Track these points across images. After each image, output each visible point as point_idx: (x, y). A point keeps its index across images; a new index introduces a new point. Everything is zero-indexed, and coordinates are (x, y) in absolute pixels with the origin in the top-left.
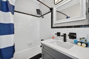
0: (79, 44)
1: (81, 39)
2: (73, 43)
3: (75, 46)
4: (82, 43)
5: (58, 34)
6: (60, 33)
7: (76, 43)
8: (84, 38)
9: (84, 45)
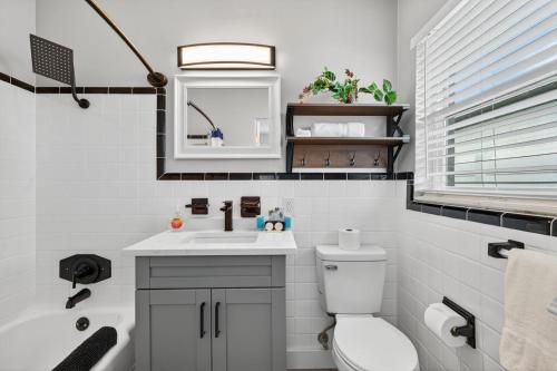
0: (270, 226)
1: (271, 212)
2: (254, 230)
3: (261, 234)
4: (274, 223)
5: (199, 206)
6: (205, 201)
7: (262, 226)
8: (277, 209)
9: (279, 226)
